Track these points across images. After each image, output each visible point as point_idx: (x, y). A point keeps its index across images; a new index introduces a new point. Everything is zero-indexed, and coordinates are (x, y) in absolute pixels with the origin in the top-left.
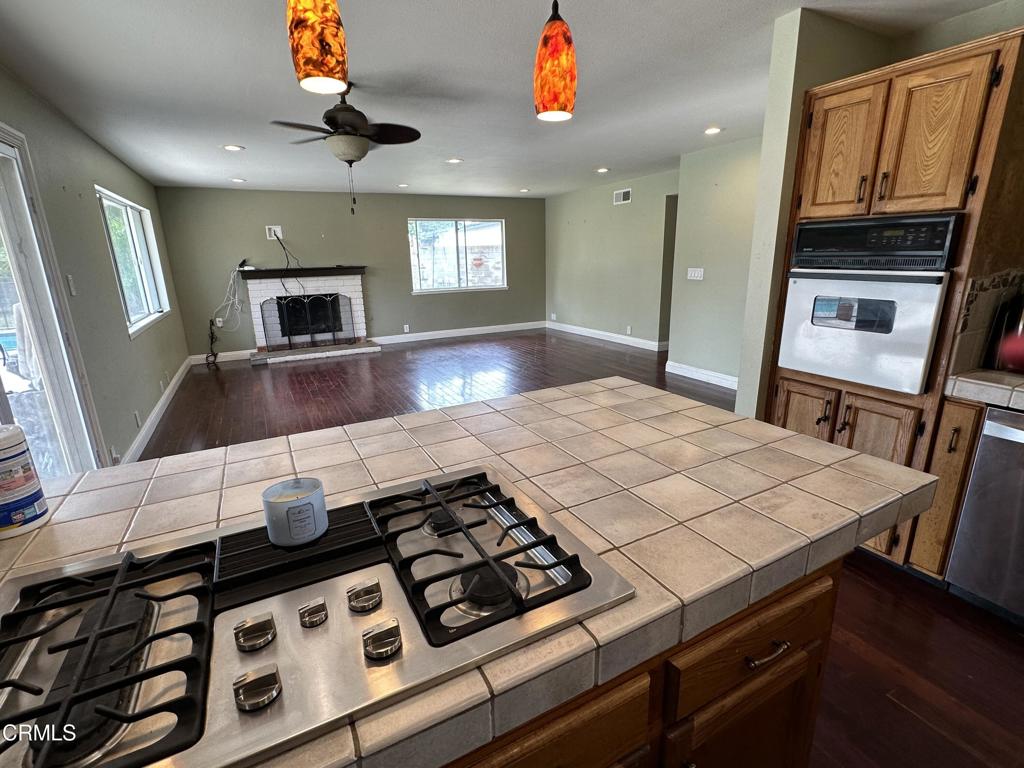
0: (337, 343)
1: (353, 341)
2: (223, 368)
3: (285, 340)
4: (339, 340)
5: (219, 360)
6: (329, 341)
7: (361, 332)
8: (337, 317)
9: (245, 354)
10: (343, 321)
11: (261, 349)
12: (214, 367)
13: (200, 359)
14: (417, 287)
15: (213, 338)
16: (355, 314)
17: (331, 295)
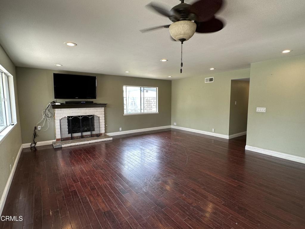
0: (92, 136)
1: (99, 136)
2: (38, 149)
3: (70, 135)
4: (93, 135)
5: (37, 145)
6: (89, 135)
7: (103, 131)
8: (93, 125)
9: (50, 142)
10: (95, 127)
11: (58, 140)
12: (34, 149)
13: (27, 145)
14: (125, 113)
15: (35, 135)
16: (101, 124)
17: (91, 116)
